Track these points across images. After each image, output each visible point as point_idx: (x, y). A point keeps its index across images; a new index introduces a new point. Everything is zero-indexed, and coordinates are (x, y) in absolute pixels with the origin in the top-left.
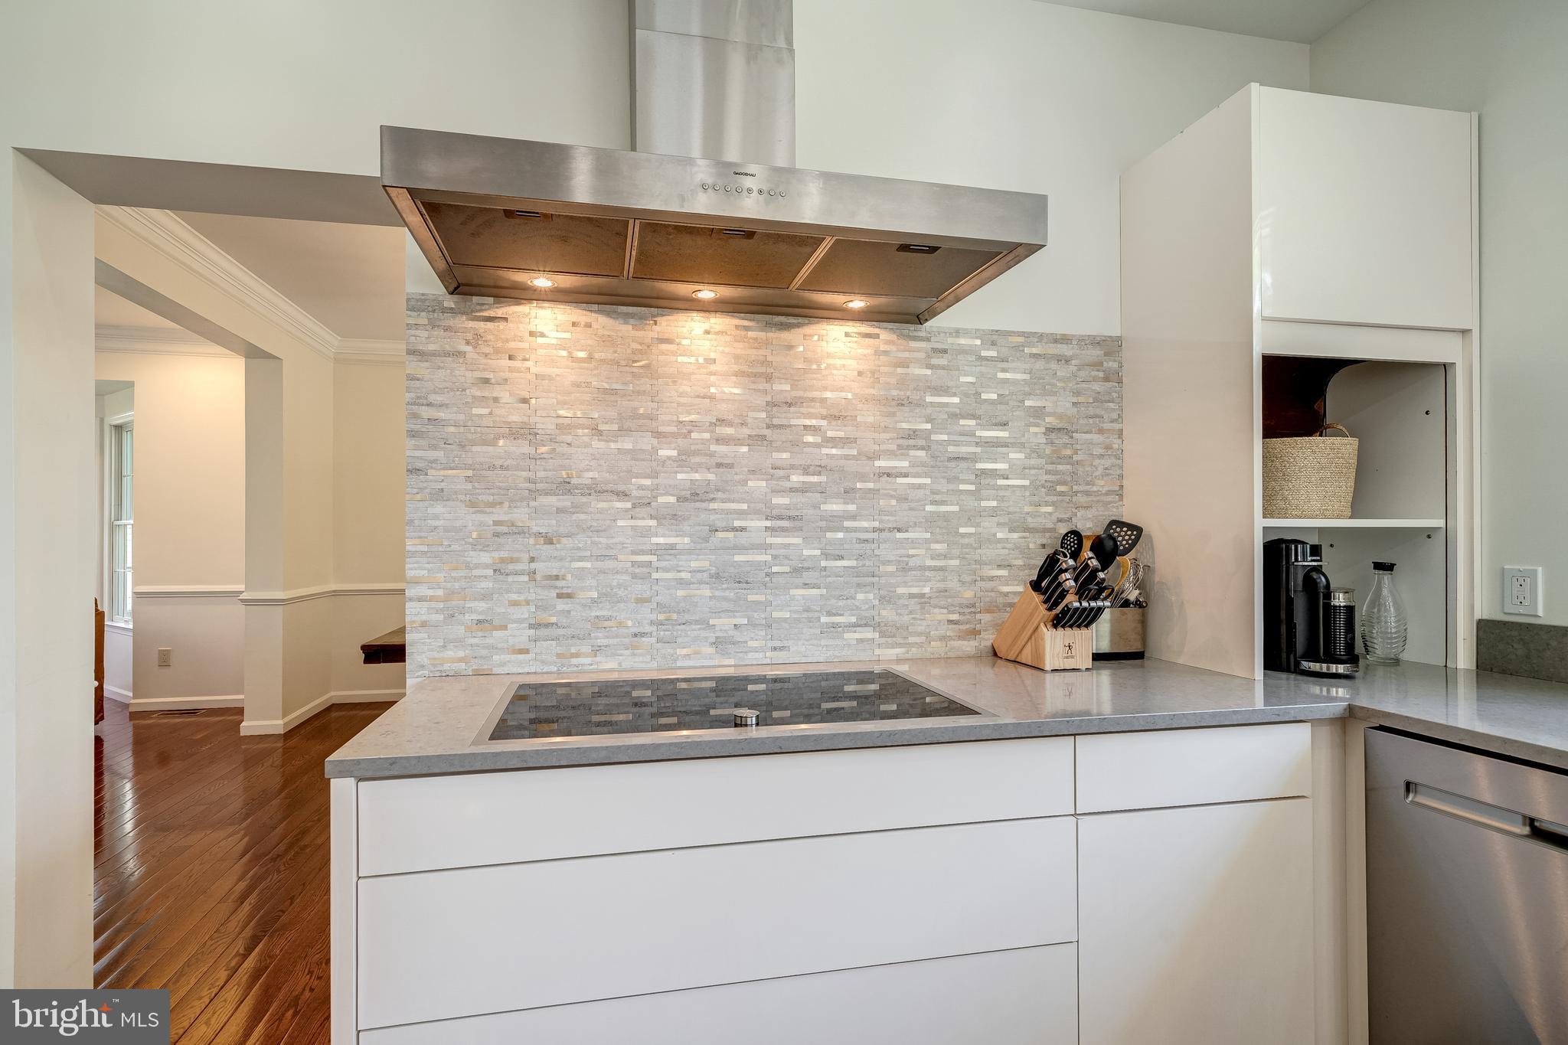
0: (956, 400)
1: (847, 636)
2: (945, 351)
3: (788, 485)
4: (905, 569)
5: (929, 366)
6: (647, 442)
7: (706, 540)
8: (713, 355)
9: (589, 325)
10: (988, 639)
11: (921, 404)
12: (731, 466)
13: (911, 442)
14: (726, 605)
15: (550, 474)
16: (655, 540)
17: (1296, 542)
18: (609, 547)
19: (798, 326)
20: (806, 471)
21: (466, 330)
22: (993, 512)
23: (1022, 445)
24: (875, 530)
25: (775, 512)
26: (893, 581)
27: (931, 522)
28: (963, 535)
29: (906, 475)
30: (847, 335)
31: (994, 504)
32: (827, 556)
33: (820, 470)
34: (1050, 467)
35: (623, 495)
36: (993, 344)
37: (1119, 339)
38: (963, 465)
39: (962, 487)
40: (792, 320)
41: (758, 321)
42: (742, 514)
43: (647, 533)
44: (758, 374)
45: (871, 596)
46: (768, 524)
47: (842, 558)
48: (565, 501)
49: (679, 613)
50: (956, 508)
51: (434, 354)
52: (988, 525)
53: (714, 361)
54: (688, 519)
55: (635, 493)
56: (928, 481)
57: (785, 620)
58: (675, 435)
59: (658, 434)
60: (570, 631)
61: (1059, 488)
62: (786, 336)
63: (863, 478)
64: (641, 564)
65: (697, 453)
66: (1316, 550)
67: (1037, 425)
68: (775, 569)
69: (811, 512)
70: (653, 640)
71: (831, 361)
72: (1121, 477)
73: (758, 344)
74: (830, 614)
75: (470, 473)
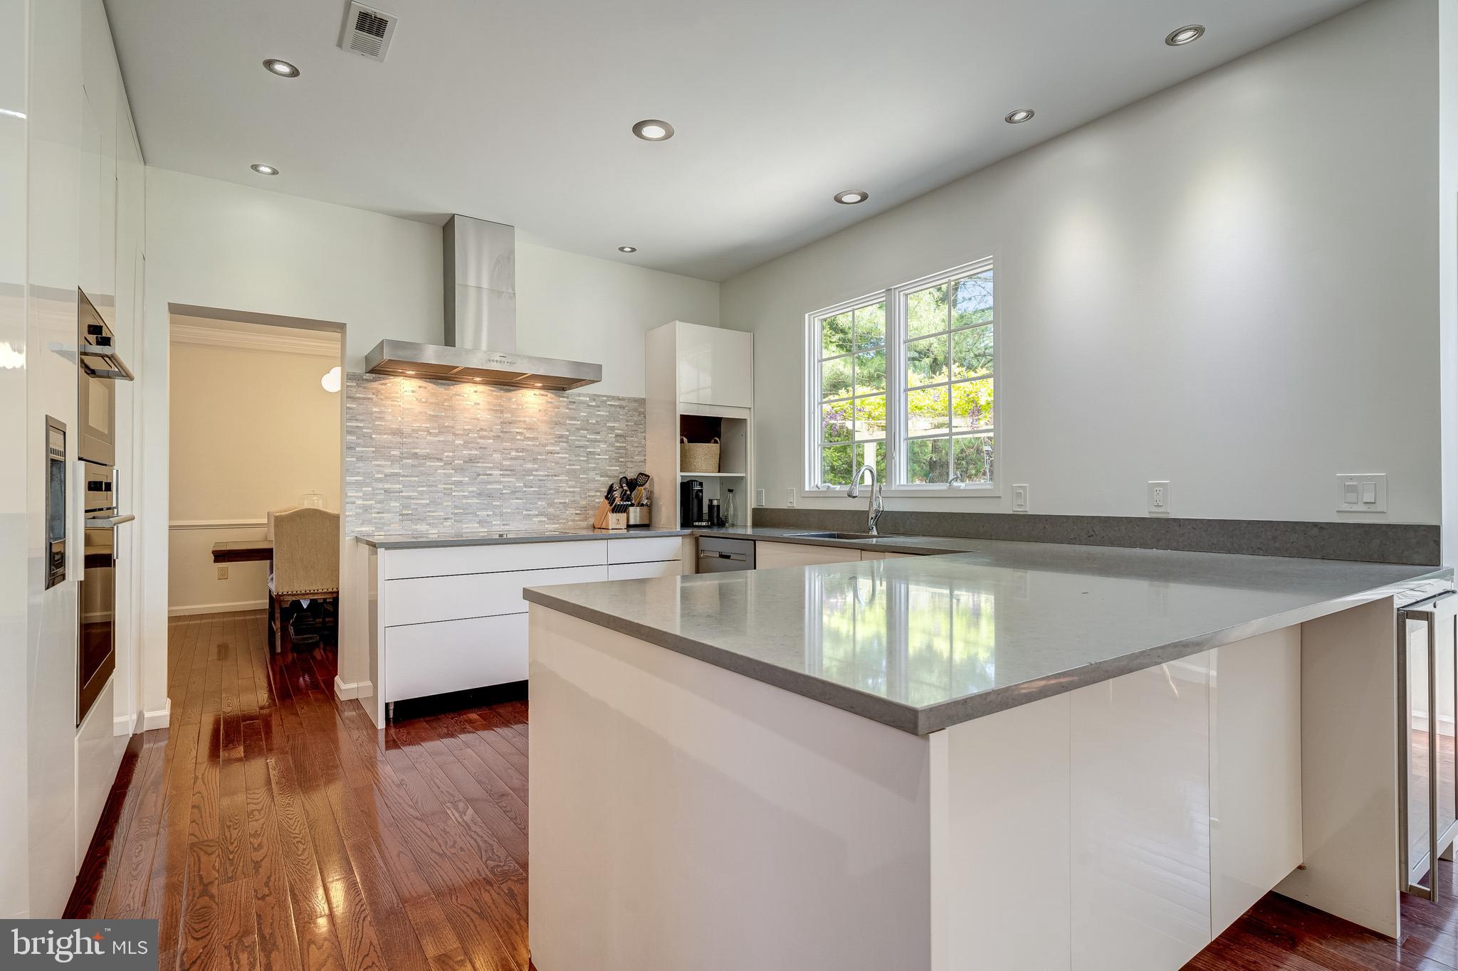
0: (579, 423)
1: (534, 519)
2: (574, 402)
3: (510, 457)
4: (558, 492)
5: (568, 408)
6: (450, 437)
7: (476, 479)
8: (478, 402)
9: (426, 388)
10: (591, 521)
11: (565, 424)
12: (485, 448)
13: (561, 440)
14: (484, 506)
15: (409, 450)
16: (453, 479)
17: (695, 481)
18: (433, 481)
19: (514, 390)
20: (517, 451)
21: (373, 388)
22: (594, 469)
23: (606, 442)
24: (546, 476)
25: (504, 468)
26: (553, 497)
27: (568, 473)
28: (582, 478)
29: (558, 453)
30: (534, 394)
31: (594, 465)
32: (525, 486)
33: (523, 450)
34: (617, 451)
35: (441, 460)
36: (594, 400)
37: (644, 400)
38: (582, 449)
39: (581, 458)
40: (511, 388)
41: (497, 388)
42: (491, 468)
43: (450, 476)
44: (498, 410)
45: (544, 503)
46: (501, 473)
47: (532, 487)
48: (416, 462)
49: (464, 509)
50: (579, 467)
51: (359, 398)
52: (592, 474)
53: (478, 404)
54: (468, 470)
55: (445, 459)
56: (567, 456)
57: (508, 513)
58: (462, 435)
59: (455, 434)
60: (417, 517)
61: (620, 460)
62: (509, 394)
63: (540, 454)
64: (448, 489)
65: (471, 442)
66: (701, 484)
67: (611, 434)
68: (504, 492)
69: (519, 468)
70: (453, 521)
71: (528, 405)
72: (645, 455)
73: (497, 397)
74: (527, 510)
75: (374, 449)
